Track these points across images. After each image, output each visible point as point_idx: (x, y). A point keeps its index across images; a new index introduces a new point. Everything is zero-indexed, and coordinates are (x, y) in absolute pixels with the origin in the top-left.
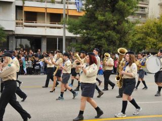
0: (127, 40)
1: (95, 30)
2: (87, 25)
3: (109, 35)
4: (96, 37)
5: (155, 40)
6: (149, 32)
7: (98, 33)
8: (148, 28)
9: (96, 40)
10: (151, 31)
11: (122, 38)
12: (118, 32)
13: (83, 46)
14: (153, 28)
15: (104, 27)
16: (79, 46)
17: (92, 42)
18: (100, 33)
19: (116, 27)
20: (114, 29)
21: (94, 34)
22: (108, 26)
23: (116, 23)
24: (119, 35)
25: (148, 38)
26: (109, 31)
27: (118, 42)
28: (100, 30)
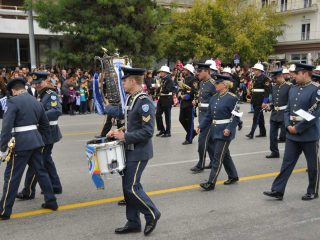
0: (155, 43)
1: (94, 23)
2: (77, 12)
3: (121, 33)
4: (97, 38)
5: (209, 41)
6: (199, 25)
7: (99, 29)
8: (198, 17)
9: (96, 44)
10: (203, 22)
11: (147, 38)
12: (137, 27)
13: (72, 56)
14: (205, 17)
15: (110, 17)
16: (64, 55)
17: (88, 47)
18: (103, 29)
19: (134, 16)
20: (130, 21)
21: (92, 31)
22: (118, 16)
23: (132, 9)
24: (139, 33)
25: (199, 36)
26: (121, 26)
27: (138, 47)
28: (103, 23)
